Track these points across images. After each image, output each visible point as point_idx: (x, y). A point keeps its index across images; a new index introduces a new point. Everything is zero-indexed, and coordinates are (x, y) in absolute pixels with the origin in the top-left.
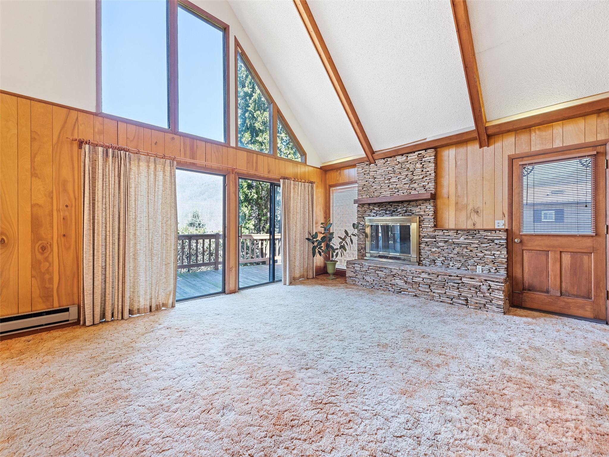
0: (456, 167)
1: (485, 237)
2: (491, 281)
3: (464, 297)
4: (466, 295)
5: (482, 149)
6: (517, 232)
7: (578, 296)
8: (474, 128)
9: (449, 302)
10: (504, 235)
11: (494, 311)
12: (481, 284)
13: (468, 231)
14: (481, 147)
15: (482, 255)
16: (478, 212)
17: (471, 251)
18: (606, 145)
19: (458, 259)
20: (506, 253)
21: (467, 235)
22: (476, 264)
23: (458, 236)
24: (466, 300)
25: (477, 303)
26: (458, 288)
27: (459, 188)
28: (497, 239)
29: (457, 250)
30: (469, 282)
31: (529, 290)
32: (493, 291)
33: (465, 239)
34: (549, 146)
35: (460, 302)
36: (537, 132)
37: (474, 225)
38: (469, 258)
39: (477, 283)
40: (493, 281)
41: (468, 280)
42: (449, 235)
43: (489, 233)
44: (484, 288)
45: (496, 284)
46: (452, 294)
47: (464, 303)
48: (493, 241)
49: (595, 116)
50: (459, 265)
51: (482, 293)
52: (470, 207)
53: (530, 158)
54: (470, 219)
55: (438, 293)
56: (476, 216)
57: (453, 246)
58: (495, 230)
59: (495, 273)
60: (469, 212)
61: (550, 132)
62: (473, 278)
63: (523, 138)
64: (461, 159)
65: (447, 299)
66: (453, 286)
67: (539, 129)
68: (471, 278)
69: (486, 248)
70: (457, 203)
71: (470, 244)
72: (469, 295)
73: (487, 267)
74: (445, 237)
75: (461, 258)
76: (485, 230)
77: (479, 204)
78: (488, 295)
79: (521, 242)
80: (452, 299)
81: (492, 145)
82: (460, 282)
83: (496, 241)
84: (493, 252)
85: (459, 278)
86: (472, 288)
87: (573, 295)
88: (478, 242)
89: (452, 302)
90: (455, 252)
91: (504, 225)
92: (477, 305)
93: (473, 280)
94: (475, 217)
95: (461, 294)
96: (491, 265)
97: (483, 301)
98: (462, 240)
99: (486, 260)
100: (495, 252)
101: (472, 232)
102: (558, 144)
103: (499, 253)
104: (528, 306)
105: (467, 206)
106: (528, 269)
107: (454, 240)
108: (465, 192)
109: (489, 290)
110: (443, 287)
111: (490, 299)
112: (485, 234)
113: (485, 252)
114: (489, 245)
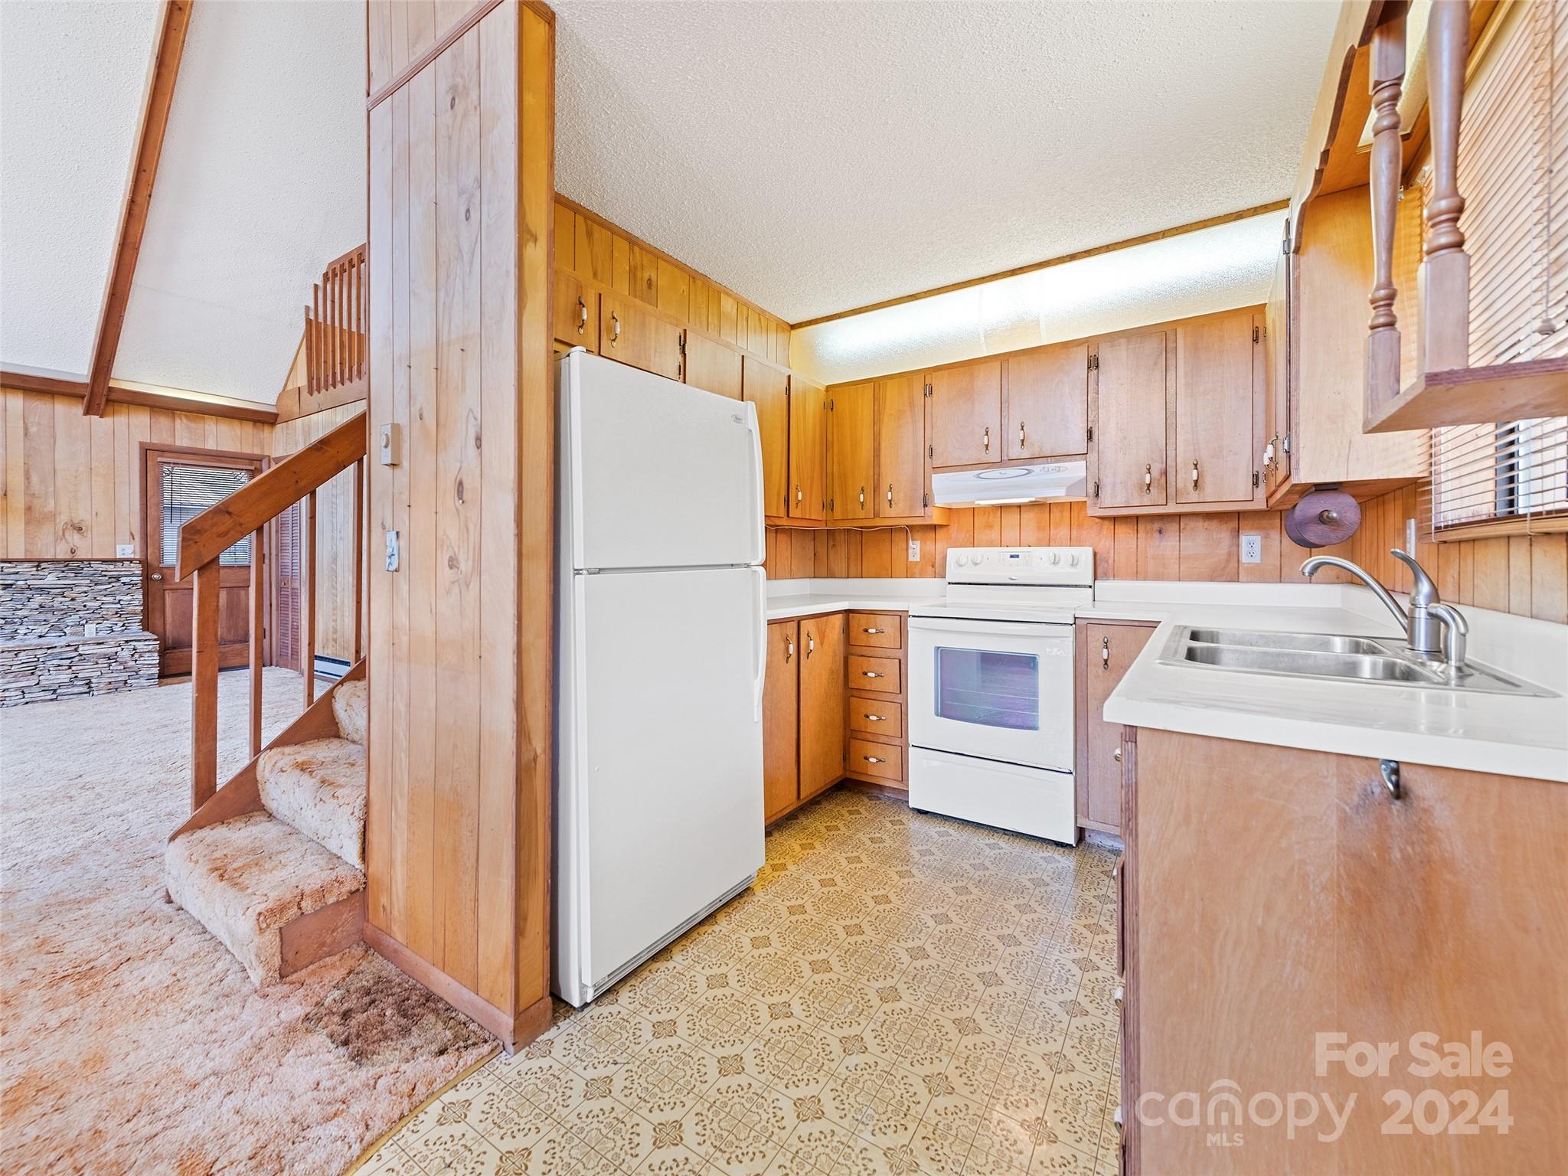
0: (26, 434)
1: (103, 573)
2: (136, 641)
3: (83, 679)
4: (88, 675)
5: (88, 417)
6: (155, 563)
7: (234, 642)
8: (87, 380)
9: (49, 697)
10: (137, 569)
11: (142, 687)
12: (120, 649)
13: (66, 562)
14: (87, 412)
15: (97, 604)
16: (80, 529)
17: (73, 600)
18: (261, 461)
19: (42, 617)
20: (141, 597)
21: (63, 572)
22: (84, 622)
23: (41, 573)
24: (87, 684)
25: (110, 683)
26: (70, 667)
27: (35, 479)
28: (126, 576)
29: (38, 600)
30: (95, 651)
31: (174, 648)
32: (141, 656)
33: (59, 579)
34: (199, 445)
35: (76, 690)
36: (184, 420)
37: (73, 552)
38: (67, 612)
39: (110, 650)
40: (139, 641)
41: (93, 647)
42: (17, 573)
43: (112, 567)
44: (125, 654)
45: (147, 643)
46: (55, 681)
47: (85, 689)
48: (118, 579)
49: (251, 424)
50: (43, 629)
51: (121, 664)
52: (63, 518)
53: (174, 455)
54: (63, 541)
55: (17, 689)
56: (76, 535)
57: (29, 594)
58: (122, 561)
59: (123, 631)
60: (60, 527)
61: (201, 425)
62: (102, 643)
63: (164, 421)
64: (39, 424)
65: (42, 693)
66: (59, 666)
67: (186, 416)
68: (98, 644)
69: (105, 593)
70: (29, 509)
71: (71, 587)
72: (93, 674)
73: (107, 624)
74: (5, 577)
75: (49, 616)
76: (104, 561)
77: (82, 514)
78: (133, 663)
79: (163, 579)
80: (55, 691)
81: (108, 416)
82: (75, 654)
83: (124, 580)
84: (118, 598)
85: (73, 648)
86: (100, 661)
87: (230, 641)
88: (89, 581)
89: (54, 696)
90: (34, 604)
91: (134, 552)
92: (111, 686)
93: (102, 646)
94: (75, 539)
95: (76, 677)
96: (115, 620)
97: (124, 676)
98: (51, 579)
99: (104, 613)
100: (122, 598)
101: (71, 565)
102: (211, 445)
103: (129, 597)
104: (173, 672)
105: (53, 516)
106: (173, 618)
107: (29, 582)
108: (51, 489)
109: (132, 655)
110: (33, 674)
111: (136, 669)
112: (104, 567)
113: (104, 599)
114: (110, 586)
